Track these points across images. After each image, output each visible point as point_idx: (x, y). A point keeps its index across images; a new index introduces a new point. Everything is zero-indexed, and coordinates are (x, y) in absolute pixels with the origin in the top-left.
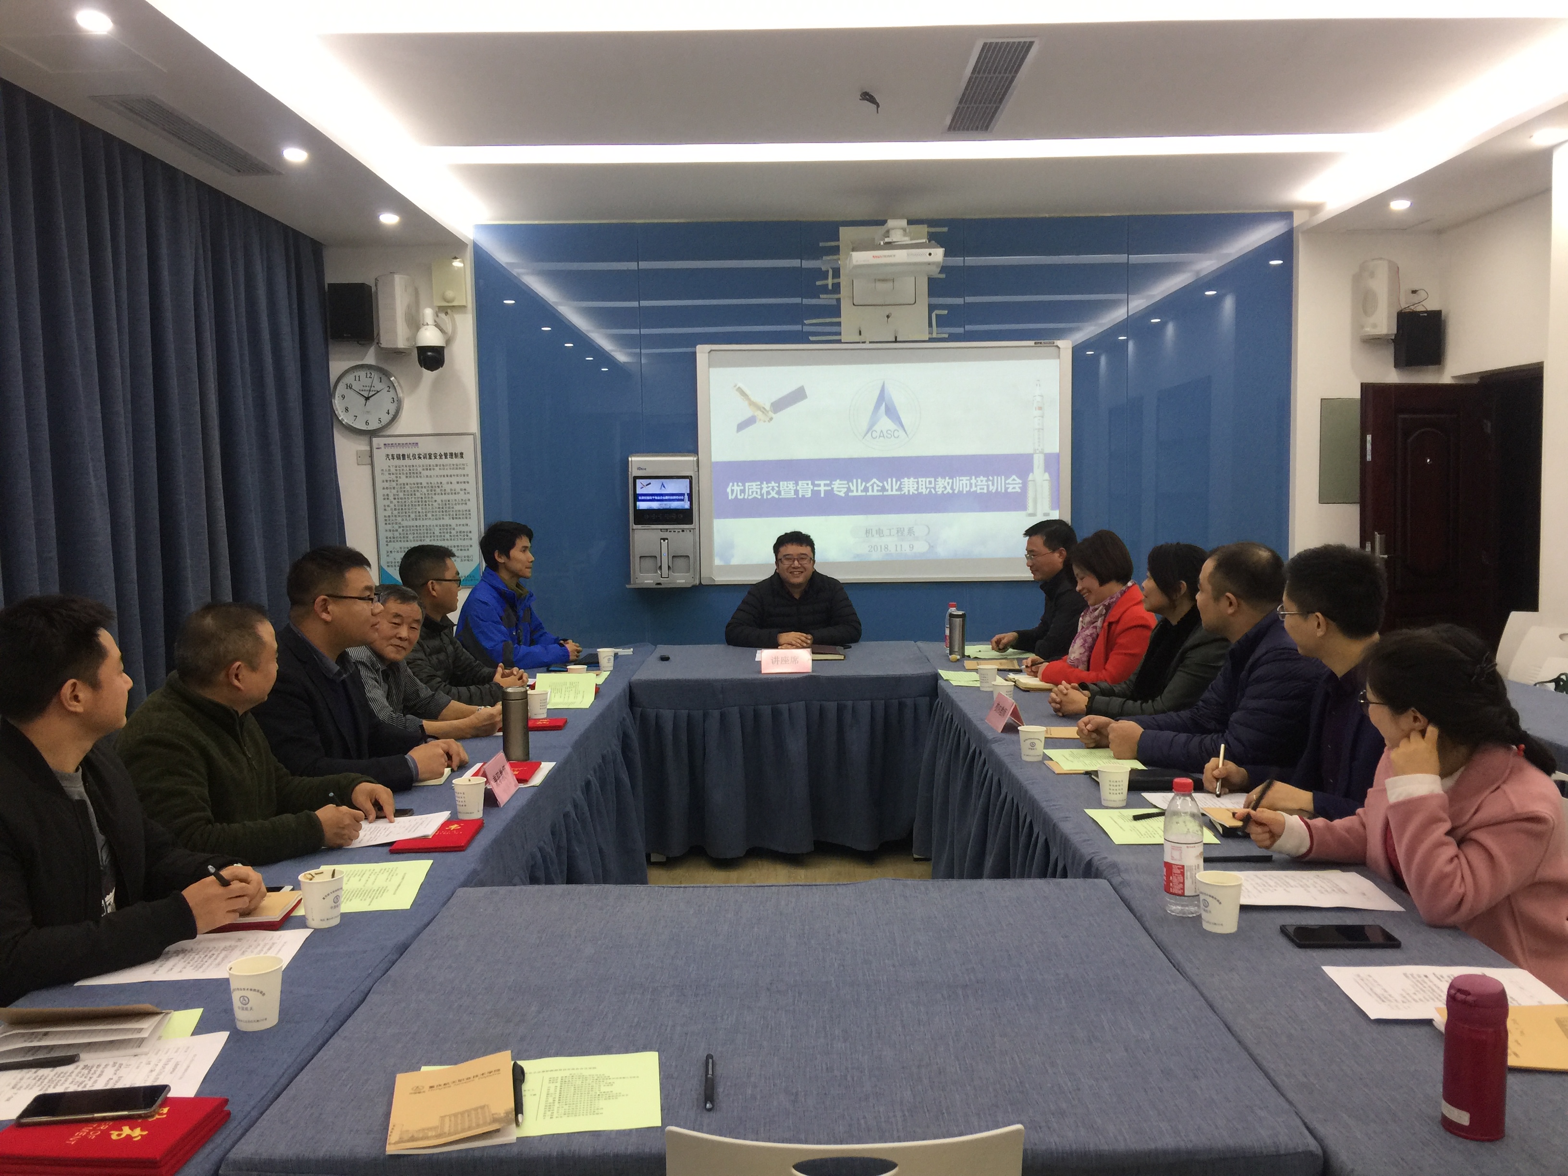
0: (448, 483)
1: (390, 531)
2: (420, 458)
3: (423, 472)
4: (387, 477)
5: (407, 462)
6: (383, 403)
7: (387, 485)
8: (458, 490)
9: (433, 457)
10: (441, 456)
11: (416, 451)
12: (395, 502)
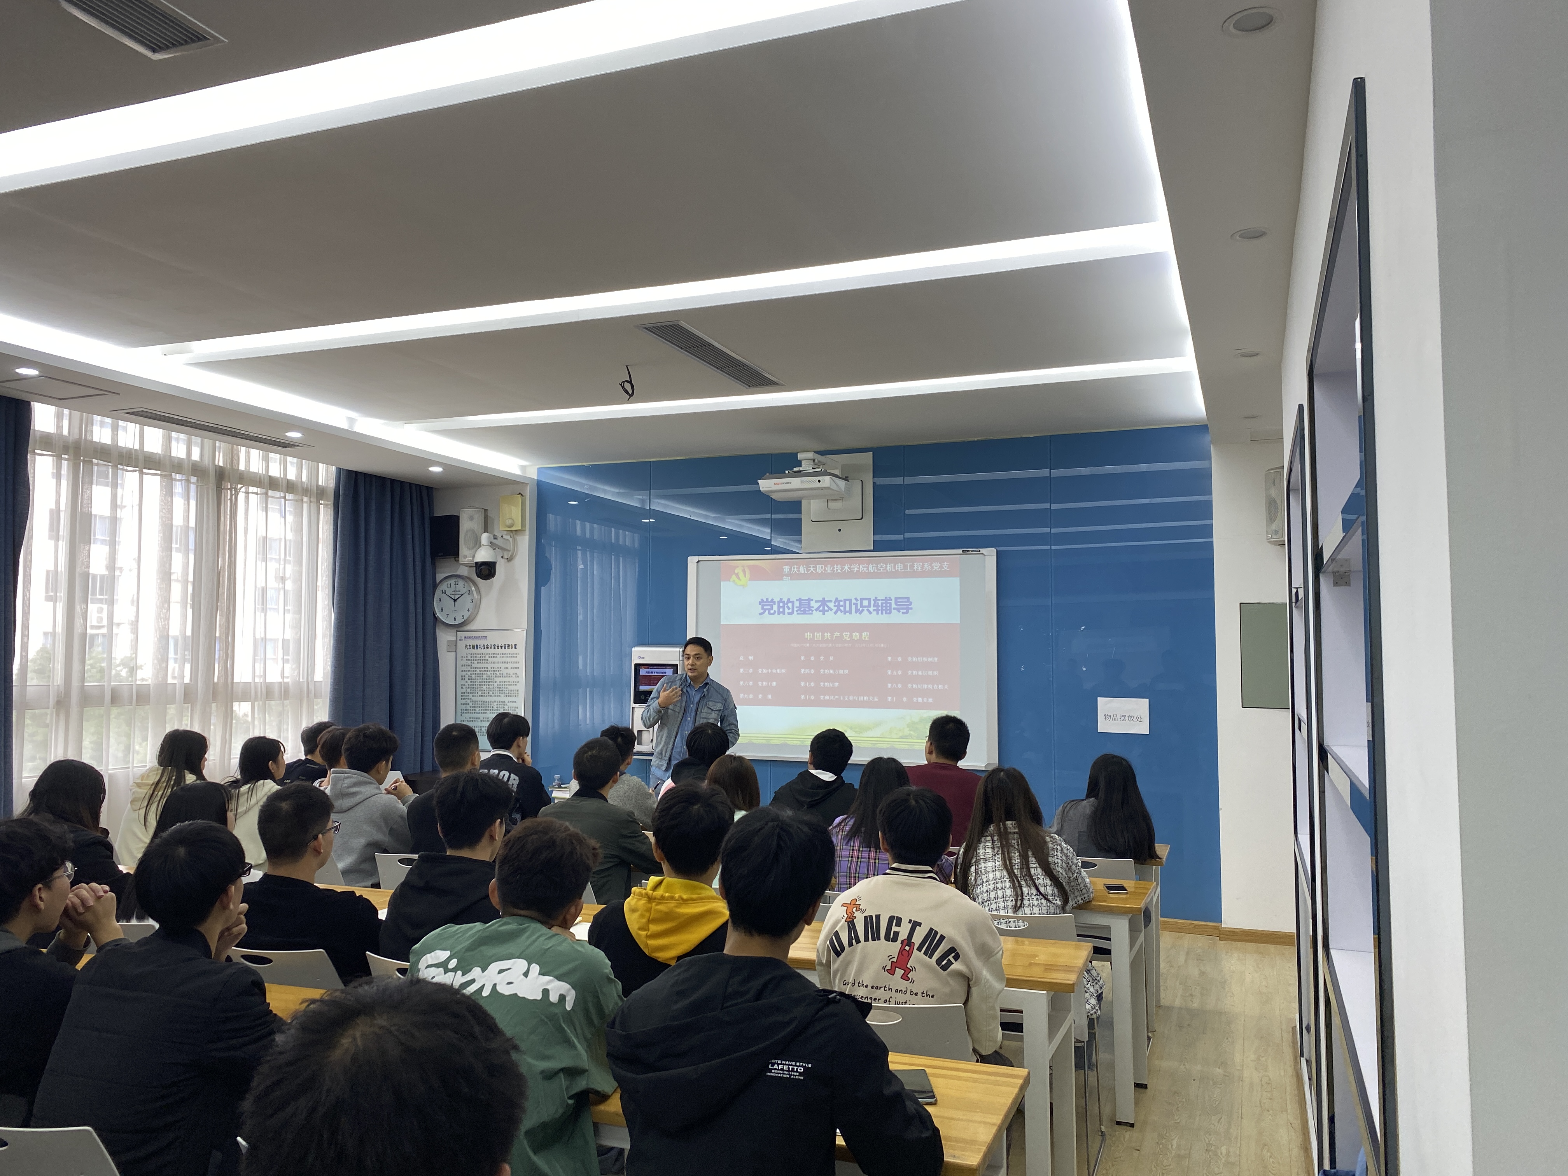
0: (505, 668)
1: (464, 704)
2: (488, 648)
3: (489, 659)
4: (465, 662)
5: (479, 651)
6: (465, 602)
7: (464, 668)
8: (511, 674)
9: (496, 648)
10: (502, 646)
11: (485, 642)
12: (469, 681)
